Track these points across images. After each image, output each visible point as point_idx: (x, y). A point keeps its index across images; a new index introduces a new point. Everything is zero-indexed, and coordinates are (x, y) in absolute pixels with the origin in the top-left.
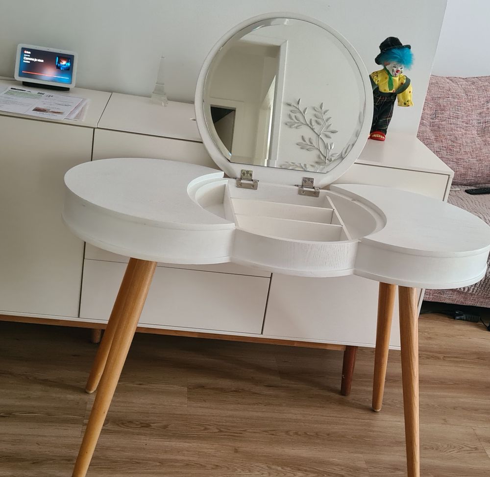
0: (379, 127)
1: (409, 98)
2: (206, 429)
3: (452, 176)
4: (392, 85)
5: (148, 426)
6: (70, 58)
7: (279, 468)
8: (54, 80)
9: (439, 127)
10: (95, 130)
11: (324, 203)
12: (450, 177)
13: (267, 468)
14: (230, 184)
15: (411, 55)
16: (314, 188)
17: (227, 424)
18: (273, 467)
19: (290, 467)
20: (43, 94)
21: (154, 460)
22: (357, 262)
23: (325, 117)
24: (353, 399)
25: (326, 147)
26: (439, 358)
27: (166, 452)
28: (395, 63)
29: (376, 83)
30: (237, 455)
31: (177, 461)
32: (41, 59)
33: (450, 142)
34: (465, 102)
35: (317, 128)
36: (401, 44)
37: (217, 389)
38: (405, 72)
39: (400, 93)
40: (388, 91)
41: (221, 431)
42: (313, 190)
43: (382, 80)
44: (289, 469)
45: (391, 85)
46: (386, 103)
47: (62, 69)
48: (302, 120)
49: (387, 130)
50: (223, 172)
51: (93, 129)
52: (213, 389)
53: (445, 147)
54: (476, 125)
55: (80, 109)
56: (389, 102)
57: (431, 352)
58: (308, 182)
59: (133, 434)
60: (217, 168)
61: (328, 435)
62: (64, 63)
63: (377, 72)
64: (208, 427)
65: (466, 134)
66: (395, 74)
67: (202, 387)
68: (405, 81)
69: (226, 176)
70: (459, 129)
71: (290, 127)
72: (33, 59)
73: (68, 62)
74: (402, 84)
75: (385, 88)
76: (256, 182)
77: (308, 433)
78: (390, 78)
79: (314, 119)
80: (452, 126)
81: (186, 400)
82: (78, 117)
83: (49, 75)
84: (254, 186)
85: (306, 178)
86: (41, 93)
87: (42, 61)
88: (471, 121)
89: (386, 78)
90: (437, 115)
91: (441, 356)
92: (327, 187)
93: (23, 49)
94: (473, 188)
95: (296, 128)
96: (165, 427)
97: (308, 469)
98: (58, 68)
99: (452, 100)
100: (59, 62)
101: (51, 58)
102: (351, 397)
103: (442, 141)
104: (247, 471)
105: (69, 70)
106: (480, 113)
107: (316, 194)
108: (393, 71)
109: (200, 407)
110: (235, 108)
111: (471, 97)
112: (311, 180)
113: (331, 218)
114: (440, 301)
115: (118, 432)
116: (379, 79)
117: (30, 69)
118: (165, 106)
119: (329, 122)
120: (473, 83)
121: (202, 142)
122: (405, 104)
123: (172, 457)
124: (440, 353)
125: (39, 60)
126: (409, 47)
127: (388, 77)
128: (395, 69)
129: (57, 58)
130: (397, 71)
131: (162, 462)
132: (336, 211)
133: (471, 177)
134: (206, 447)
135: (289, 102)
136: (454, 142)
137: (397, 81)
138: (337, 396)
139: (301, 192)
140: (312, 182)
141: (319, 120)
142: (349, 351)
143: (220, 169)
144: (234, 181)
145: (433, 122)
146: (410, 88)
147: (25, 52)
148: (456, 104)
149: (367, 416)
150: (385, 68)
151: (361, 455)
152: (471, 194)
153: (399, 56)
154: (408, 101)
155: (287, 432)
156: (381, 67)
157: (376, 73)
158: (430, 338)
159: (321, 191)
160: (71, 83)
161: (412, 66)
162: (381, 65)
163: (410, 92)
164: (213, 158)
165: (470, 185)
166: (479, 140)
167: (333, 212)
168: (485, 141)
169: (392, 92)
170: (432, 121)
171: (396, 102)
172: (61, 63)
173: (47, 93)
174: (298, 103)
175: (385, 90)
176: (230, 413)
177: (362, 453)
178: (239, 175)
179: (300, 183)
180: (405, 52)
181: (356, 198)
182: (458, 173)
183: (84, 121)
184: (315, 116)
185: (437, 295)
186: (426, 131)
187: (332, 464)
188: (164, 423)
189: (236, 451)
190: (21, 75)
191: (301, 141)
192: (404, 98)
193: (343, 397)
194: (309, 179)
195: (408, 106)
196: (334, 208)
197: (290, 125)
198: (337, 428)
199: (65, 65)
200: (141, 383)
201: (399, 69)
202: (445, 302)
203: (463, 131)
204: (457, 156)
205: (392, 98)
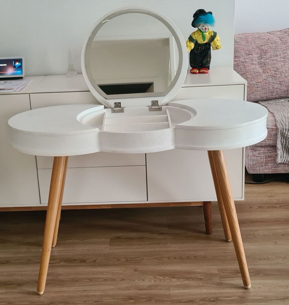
0: (204, 65)
1: (218, 44)
2: (119, 260)
5: (84, 261)
6: (20, 61)
7: (162, 278)
8: (13, 74)
9: (265, 64)
10: (30, 94)
12: (245, 85)
13: (154, 278)
14: (108, 113)
16: (159, 106)
17: (132, 256)
18: (158, 277)
19: (169, 277)
21: (86, 279)
24: (214, 236)
26: (276, 207)
27: (93, 274)
28: (203, 24)
29: (195, 39)
30: (136, 272)
31: (99, 278)
32: (5, 64)
33: (273, 72)
34: (281, 45)
36: (206, 12)
37: (128, 238)
40: (203, 42)
41: (128, 261)
42: (158, 107)
43: (198, 37)
44: (168, 277)
45: (204, 38)
46: (205, 50)
47: (16, 67)
50: (103, 106)
51: (29, 94)
52: (125, 238)
53: (270, 76)
55: (24, 86)
56: (207, 49)
57: (271, 204)
58: (155, 103)
59: (75, 266)
60: (100, 104)
61: (195, 257)
62: (17, 64)
64: (120, 259)
65: (284, 65)
66: (205, 31)
67: (119, 238)
68: (213, 34)
69: (105, 107)
70: (279, 63)
72: (1, 65)
73: (19, 63)
74: (211, 36)
75: (201, 41)
76: (123, 108)
77: (182, 257)
78: (202, 34)
80: (274, 61)
81: (109, 246)
82: (21, 89)
83: (10, 72)
84: (122, 111)
85: (154, 101)
86: (5, 82)
87: (6, 65)
88: (287, 57)
89: (200, 35)
90: (262, 57)
91: (278, 206)
92: (167, 105)
96: (95, 261)
97: (180, 277)
98: (15, 67)
99: (271, 45)
100: (15, 64)
101: (10, 62)
103: (268, 72)
104: (141, 281)
105: (20, 67)
107: (160, 109)
108: (203, 29)
109: (116, 249)
111: (285, 41)
113: (167, 120)
114: (278, 173)
115: (67, 266)
116: (196, 36)
120: (286, 32)
122: (216, 48)
123: (98, 276)
124: (278, 204)
125: (5, 65)
126: (211, 13)
128: (204, 28)
129: (14, 62)
130: (206, 29)
131: (90, 280)
132: (169, 116)
134: (118, 270)
136: (276, 71)
137: (207, 35)
138: (204, 235)
139: (151, 110)
140: (158, 103)
144: (110, 109)
145: (260, 62)
148: (273, 47)
149: (225, 244)
150: (199, 29)
151: (214, 267)
153: (204, 19)
154: (218, 46)
155: (169, 258)
158: (271, 196)
159: (162, 107)
160: (22, 74)
163: (218, 40)
167: (167, 116)
170: (259, 61)
172: (16, 64)
173: (8, 81)
175: (201, 42)
176: (134, 250)
177: (216, 266)
178: (113, 106)
179: (150, 104)
180: (208, 16)
181: (183, 107)
182: (282, 90)
185: (274, 169)
186: (256, 68)
187: (194, 273)
188: (94, 259)
189: (136, 270)
192: (215, 44)
193: (208, 235)
195: (218, 49)
196: (168, 114)
198: (201, 253)
199: (18, 65)
200: (83, 239)
201: (207, 27)
202: (281, 173)
203: (282, 63)
204: (280, 80)
205: (207, 46)
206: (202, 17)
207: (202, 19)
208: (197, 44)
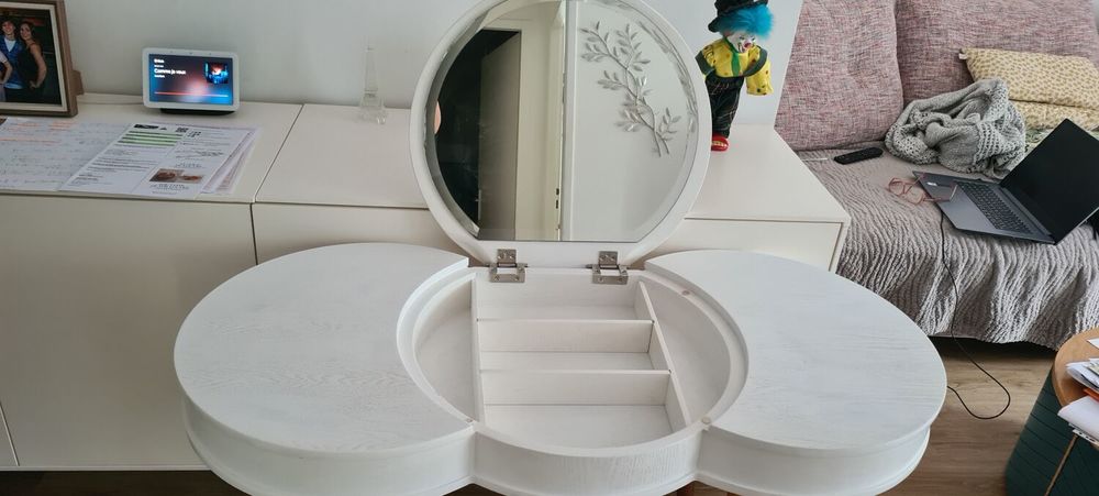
0: (720, 131)
1: (766, 82)
4: (738, 64)
6: (226, 64)
8: (205, 101)
10: (253, 206)
11: (633, 307)
14: (480, 277)
15: (769, 17)
16: (618, 268)
20: (185, 131)
23: (633, 44)
25: (636, 83)
28: (743, 32)
29: (712, 65)
32: (181, 70)
34: (831, 28)
35: (622, 58)
39: (751, 75)
40: (731, 74)
42: (617, 273)
43: (721, 60)
45: (735, 63)
46: (728, 92)
48: (603, 50)
49: (730, 130)
50: (468, 258)
51: (248, 206)
54: (847, 59)
55: (238, 156)
56: (734, 90)
58: (608, 260)
60: (459, 252)
62: (218, 71)
63: (711, 46)
66: (743, 49)
68: (759, 56)
69: (472, 264)
70: (823, 69)
71: (589, 60)
72: (169, 72)
73: (224, 70)
74: (754, 61)
75: (725, 71)
76: (523, 267)
78: (734, 56)
79: (618, 47)
80: (814, 66)
82: (224, 186)
83: (196, 93)
84: (519, 277)
85: (605, 252)
86: (182, 130)
87: (184, 72)
88: (840, 55)
89: (728, 56)
92: (639, 264)
93: (152, 57)
94: (847, 152)
95: (597, 60)
98: (210, 81)
99: (812, 28)
100: (210, 72)
101: (197, 66)
105: (227, 83)
106: (853, 43)
107: (621, 281)
108: (739, 44)
111: (839, 20)
112: (614, 255)
117: (167, 88)
118: (382, 123)
119: (639, 49)
122: (759, 91)
125: (179, 72)
127: (731, 53)
128: (743, 42)
130: (747, 45)
132: (657, 325)
133: (841, 138)
135: (584, 27)
136: (816, 90)
137: (745, 58)
140: (615, 258)
141: (624, 48)
143: (463, 253)
144: (485, 271)
146: (767, 66)
147: (156, 61)
148: (817, 33)
150: (725, 40)
152: (843, 164)
153: (750, 20)
154: (763, 87)
156: (718, 36)
157: (711, 48)
159: (628, 271)
160: (233, 103)
161: (770, 33)
162: (718, 33)
163: (767, 72)
164: (451, 237)
166: (852, 81)
167: (652, 329)
168: (860, 82)
169: (737, 74)
171: (744, 89)
173: (193, 125)
174: (597, 27)
175: (726, 73)
178: (493, 259)
179: (594, 260)
180: (759, 12)
181: (690, 289)
182: (823, 134)
183: (233, 193)
184: (621, 43)
190: (154, 98)
191: (603, 78)
192: (757, 82)
194: (609, 253)
195: (765, 94)
196: (655, 318)
197: (587, 58)
201: (750, 41)
203: (828, 71)
205: (737, 83)
206: (744, 13)
207: (744, 19)
208: (713, 80)
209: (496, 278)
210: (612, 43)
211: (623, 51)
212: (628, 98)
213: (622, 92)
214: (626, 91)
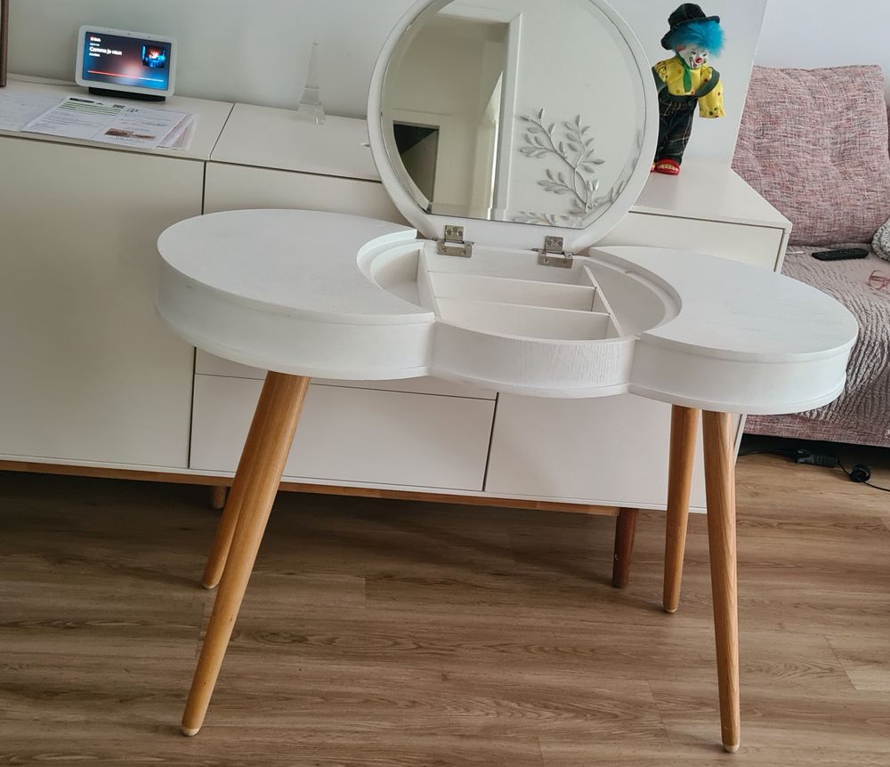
0: (669, 152)
1: (718, 104)
2: (396, 644)
3: (789, 231)
4: (690, 82)
5: (302, 640)
6: (164, 48)
7: (514, 705)
8: (139, 85)
9: (769, 152)
10: (207, 164)
11: (580, 278)
12: (786, 231)
13: (494, 705)
14: (428, 249)
15: (720, 33)
16: (563, 253)
17: (429, 635)
18: (505, 703)
19: (532, 703)
20: (122, 107)
21: (314, 694)
22: (634, 372)
23: (584, 139)
24: (633, 594)
25: (586, 187)
26: (771, 526)
27: (332, 681)
28: (694, 47)
29: (664, 80)
30: (447, 684)
31: (349, 695)
32: (118, 50)
33: (787, 175)
34: (811, 108)
35: (568, 153)
36: (704, 15)
37: (413, 580)
38: (711, 61)
39: (703, 95)
40: (683, 93)
41: (420, 647)
42: (562, 256)
43: (672, 77)
44: (530, 706)
45: (687, 81)
46: (680, 114)
47: (152, 66)
48: (546, 144)
49: (683, 158)
50: (416, 231)
51: (203, 163)
52: (406, 580)
53: (779, 184)
54: (829, 146)
55: (182, 130)
56: (685, 112)
57: (758, 516)
58: (553, 243)
59: (279, 652)
60: (406, 223)
61: (592, 651)
62: (155, 55)
63: (664, 62)
64: (400, 640)
65: (812, 161)
66: (695, 65)
67: (389, 577)
68: (711, 76)
69: (420, 236)
70: (801, 154)
71: (528, 155)
72: (104, 51)
73: (161, 54)
74: (706, 80)
75: (677, 89)
76: (470, 244)
77: (560, 649)
78: (686, 72)
79: (566, 142)
80: (790, 149)
81: (363, 599)
82: (179, 143)
83: (131, 76)
84: (465, 252)
85: (551, 237)
86: (118, 106)
87: (120, 53)
88: (821, 140)
89: (680, 72)
90: (765, 132)
91: (774, 522)
92: (585, 252)
93: (89, 35)
94: (824, 250)
95: (537, 156)
96: (331, 641)
97: (560, 705)
98: (146, 64)
99: (789, 106)
100: (147, 55)
101: (134, 48)
102: (629, 590)
103: (773, 175)
104: (462, 710)
105: (163, 68)
106: (837, 128)
107: (567, 263)
108: (691, 59)
109: (387, 609)
110: (439, 127)
111: (821, 101)
112: (559, 241)
113: (592, 302)
114: (774, 435)
115: (257, 650)
116: (669, 73)
117: (101, 66)
118: (320, 123)
119: (592, 145)
120: (825, 78)
121: (380, 182)
122: (711, 113)
123: (344, 689)
124: (772, 517)
125: (115, 52)
126: (716, 19)
127: (682, 69)
128: (694, 57)
129: (144, 48)
130: (698, 60)
131: (326, 698)
132: (599, 291)
133: (821, 231)
134: (398, 673)
135: (526, 114)
136: (793, 175)
137: (697, 76)
138: (609, 589)
139: (542, 261)
140: (561, 244)
141: (575, 144)
142: (625, 517)
143: (411, 226)
144: (434, 244)
145: (759, 144)
146: (719, 88)
147: (92, 39)
148: (796, 112)
149: (656, 619)
150: (678, 56)
151: (644, 683)
152: (821, 259)
153: (701, 34)
154: (715, 109)
155: (526, 648)
156: (671, 54)
157: (664, 64)
158: (757, 494)
159: (574, 257)
160: (167, 89)
161: (723, 52)
162: (671, 51)
163: (719, 94)
164: (399, 208)
165: (821, 245)
166: (834, 171)
167: (595, 291)
168: (844, 173)
169: (689, 94)
170: (757, 141)
171: (697, 111)
172: (150, 56)
173: (129, 105)
174: (540, 117)
175: (678, 91)
176: (434, 618)
177: (646, 680)
178: (441, 234)
179: (541, 245)
180: (710, 27)
181: (633, 269)
182: (800, 226)
183: (187, 150)
184: (568, 137)
185: (767, 424)
186: (747, 159)
187: (599, 697)
188: (330, 635)
189: (445, 678)
190: (86, 76)
191: (546, 178)
192: (710, 103)
193: (617, 590)
194: (555, 239)
195: (717, 117)
196: (596, 284)
197: (525, 152)
198: (606, 640)
199: (157, 59)
200: (291, 571)
201: (701, 56)
202: (780, 435)
203: (808, 156)
204: (800, 199)
205: (690, 104)
206: (695, 27)
207: (695, 32)
208: (665, 96)
209: (443, 251)
210: (557, 137)
211: (572, 148)
212: (575, 204)
213: (569, 196)
214: (573, 196)
